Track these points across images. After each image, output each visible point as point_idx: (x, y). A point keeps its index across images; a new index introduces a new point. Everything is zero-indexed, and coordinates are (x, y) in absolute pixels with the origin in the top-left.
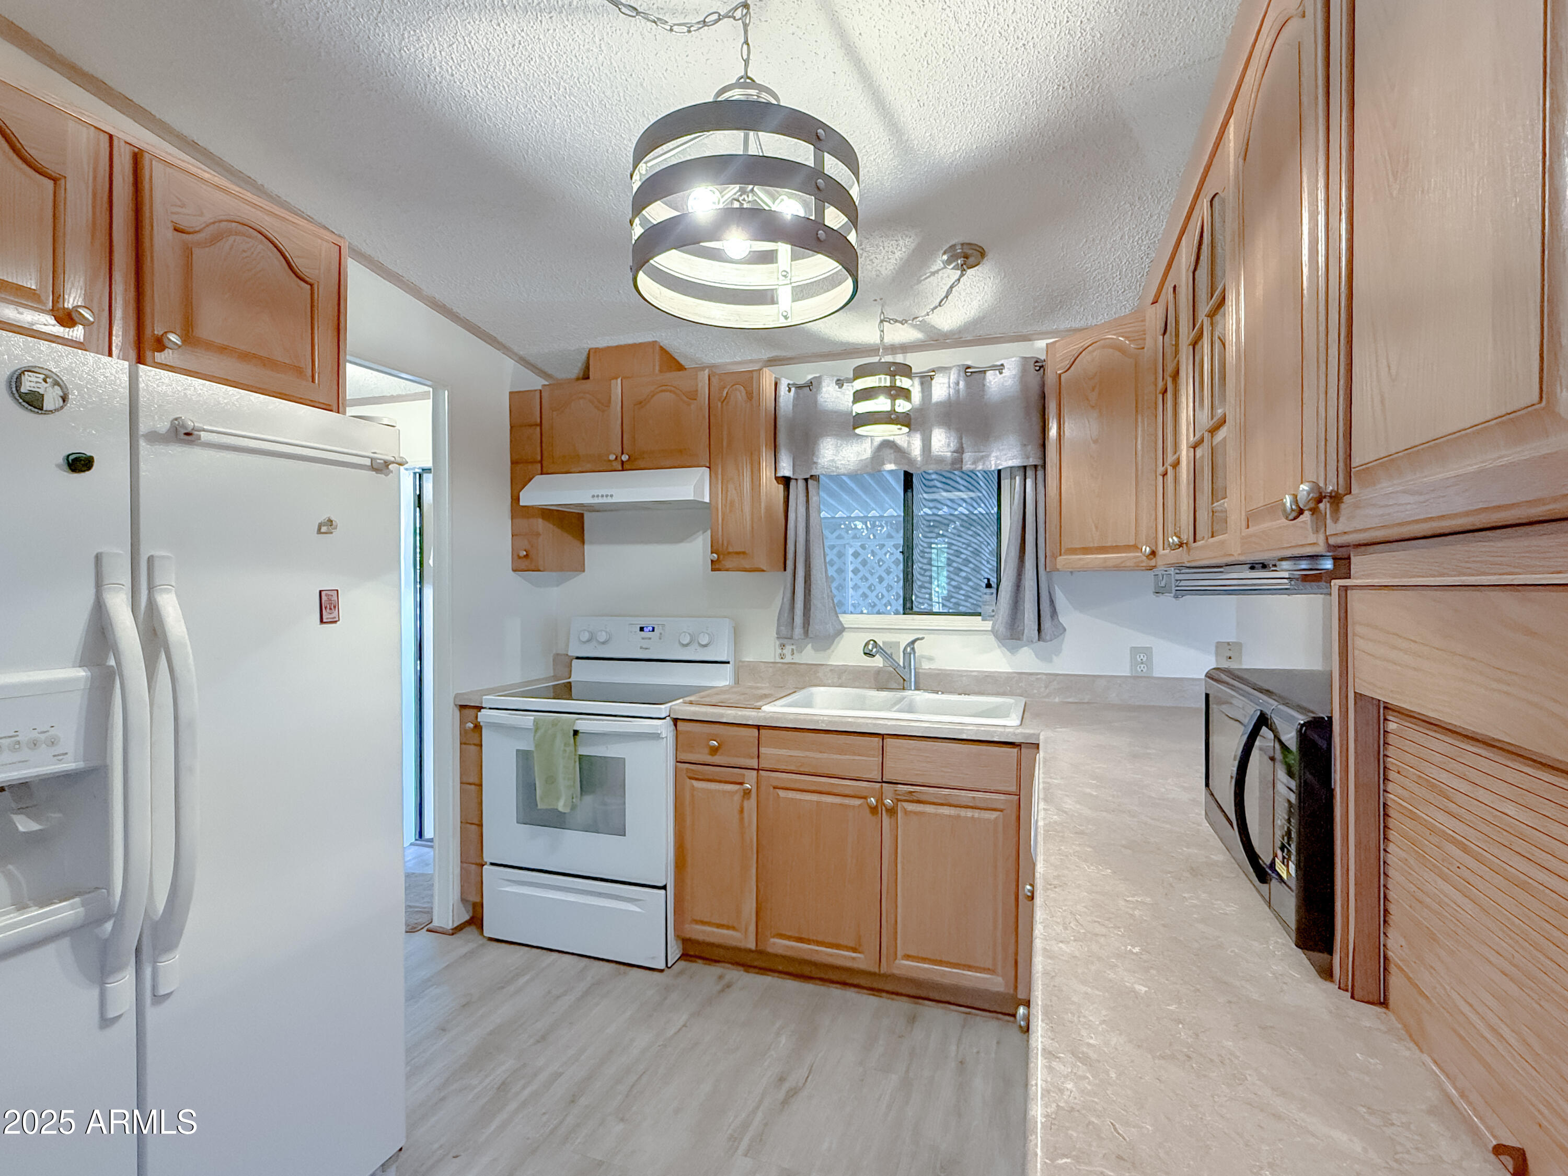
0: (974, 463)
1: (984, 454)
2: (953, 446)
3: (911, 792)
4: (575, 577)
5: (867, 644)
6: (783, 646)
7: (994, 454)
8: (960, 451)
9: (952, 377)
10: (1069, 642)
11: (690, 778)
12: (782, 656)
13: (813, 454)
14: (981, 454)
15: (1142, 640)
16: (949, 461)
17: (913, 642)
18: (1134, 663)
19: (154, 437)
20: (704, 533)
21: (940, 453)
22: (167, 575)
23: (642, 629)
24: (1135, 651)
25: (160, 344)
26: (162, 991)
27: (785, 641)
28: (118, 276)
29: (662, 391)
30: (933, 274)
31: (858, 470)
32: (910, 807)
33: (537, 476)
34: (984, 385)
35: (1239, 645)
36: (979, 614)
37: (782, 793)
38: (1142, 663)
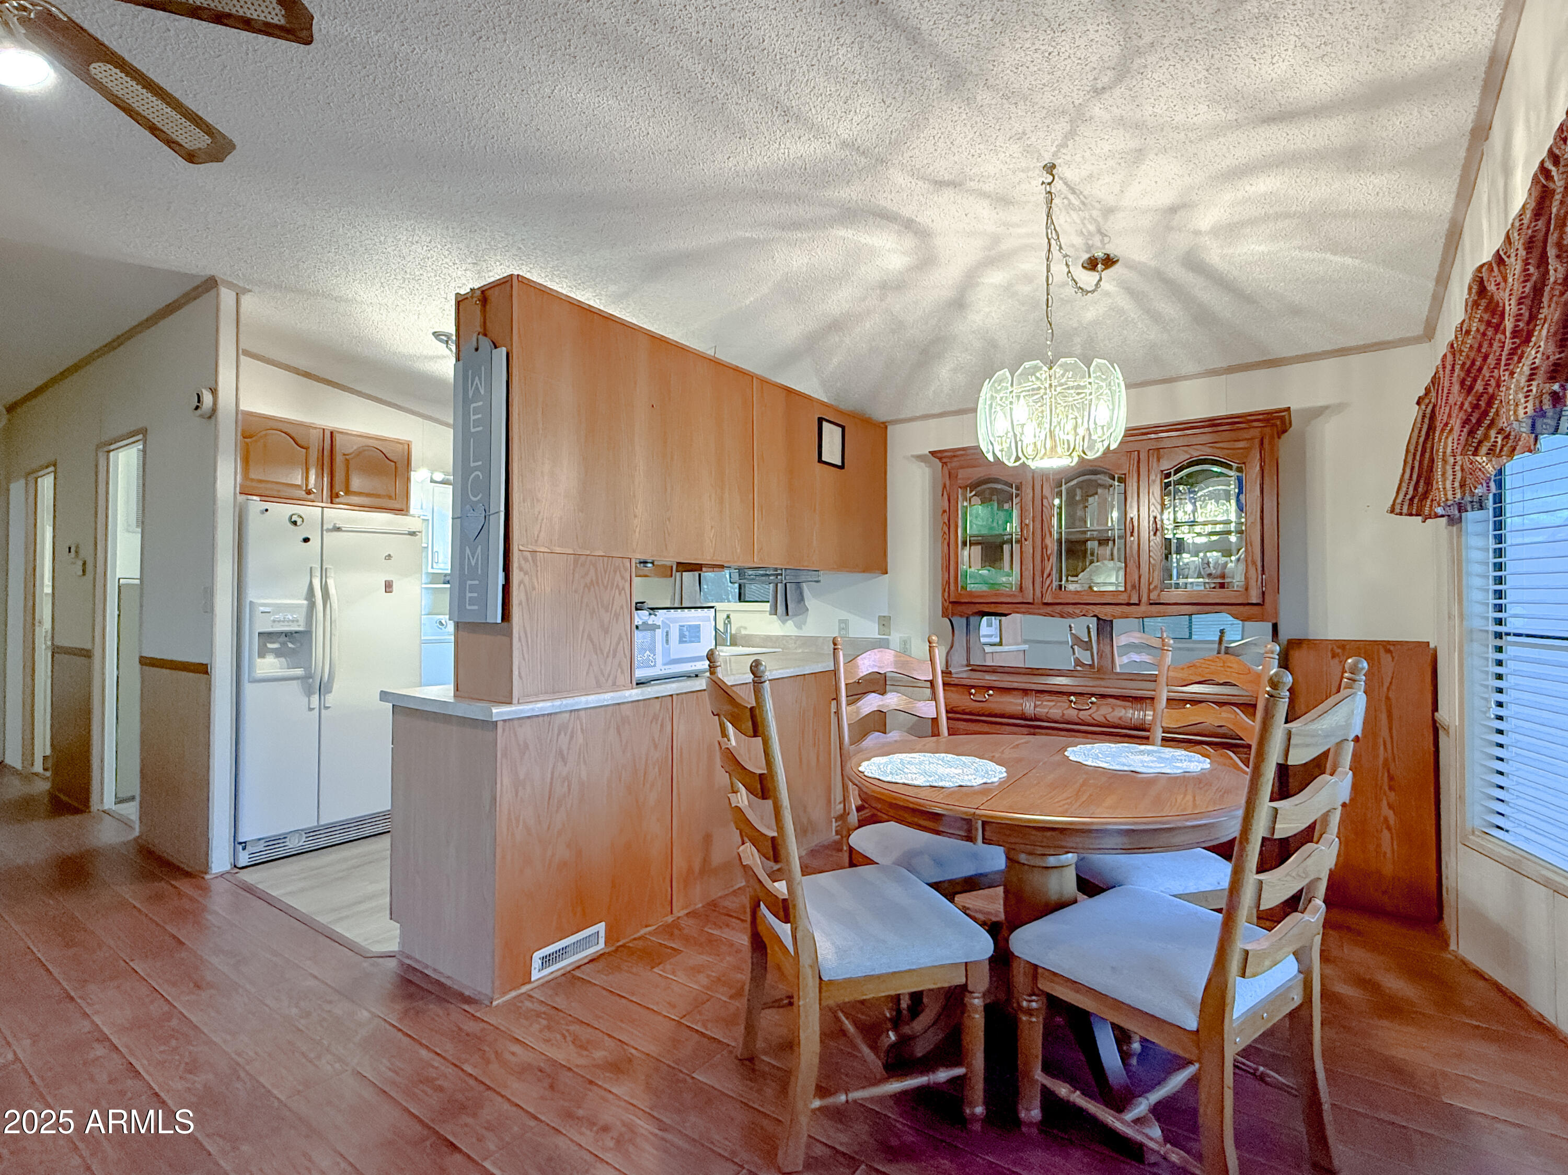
10: (811, 617)
15: (844, 615)
18: (840, 629)
19: (328, 530)
22: (331, 574)
24: (841, 621)
25: (337, 496)
26: (327, 705)
28: (325, 475)
35: (889, 617)
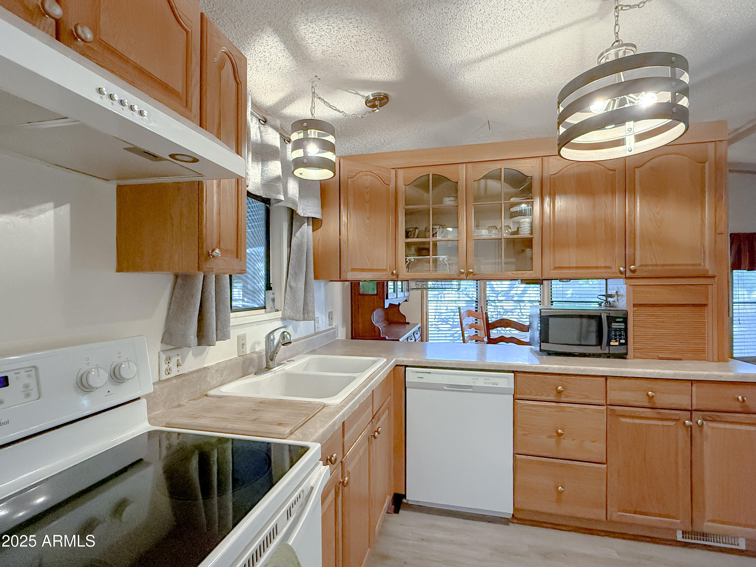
6: (168, 359)
12: (168, 371)
27: (169, 353)
30: (356, 93)
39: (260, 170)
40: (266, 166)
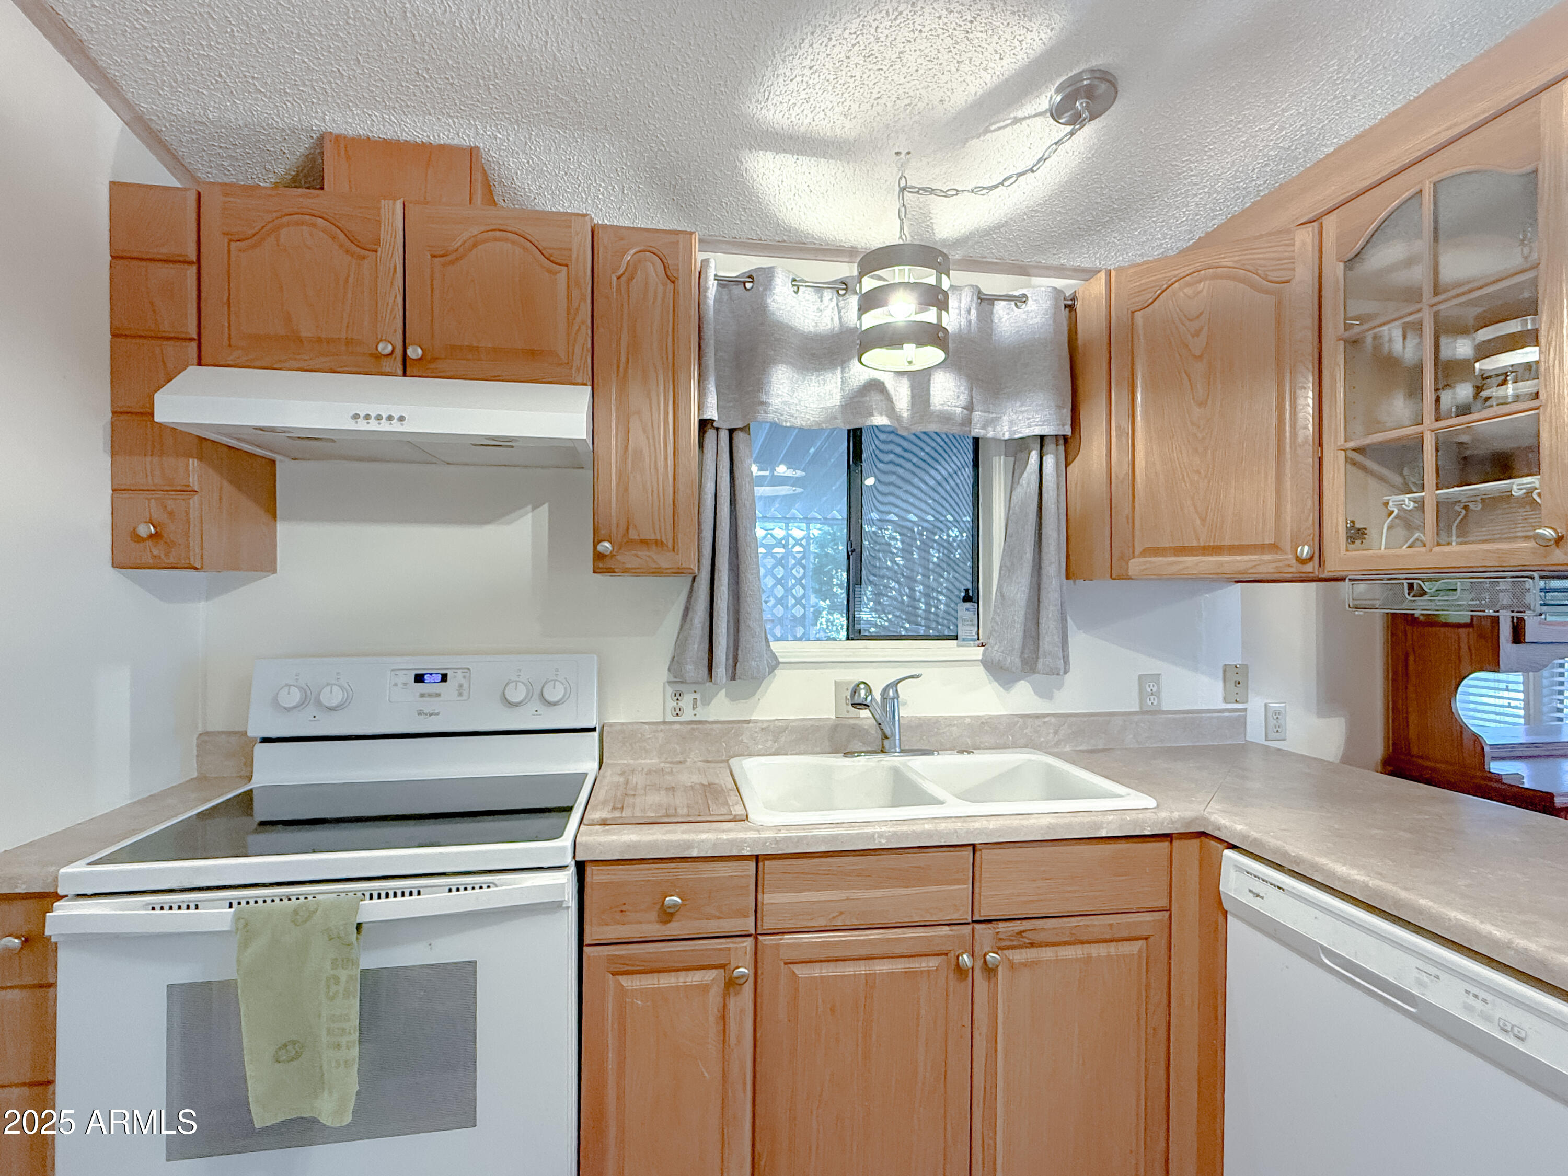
0: (984, 428)
1: (994, 415)
2: (963, 399)
3: (1021, 932)
4: (256, 580)
5: (855, 691)
6: (678, 695)
7: (1005, 418)
8: (970, 408)
9: (963, 301)
11: (614, 974)
12: (677, 712)
13: (760, 390)
14: (991, 416)
15: (1151, 665)
16: (959, 420)
17: (895, 684)
18: (1143, 695)
20: (534, 508)
21: (946, 408)
23: (419, 678)
24: (1143, 679)
27: (680, 687)
29: (496, 239)
30: (1017, 121)
31: (823, 422)
32: (1018, 956)
33: (191, 367)
34: (992, 321)
35: (1245, 667)
36: (956, 638)
37: (802, 971)
38: (1152, 694)
39: (840, 380)
40: (847, 370)
